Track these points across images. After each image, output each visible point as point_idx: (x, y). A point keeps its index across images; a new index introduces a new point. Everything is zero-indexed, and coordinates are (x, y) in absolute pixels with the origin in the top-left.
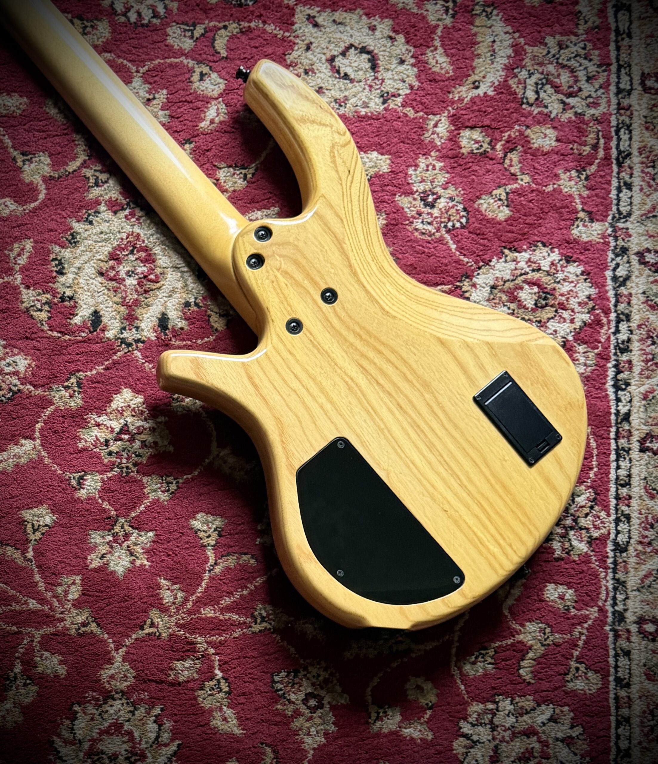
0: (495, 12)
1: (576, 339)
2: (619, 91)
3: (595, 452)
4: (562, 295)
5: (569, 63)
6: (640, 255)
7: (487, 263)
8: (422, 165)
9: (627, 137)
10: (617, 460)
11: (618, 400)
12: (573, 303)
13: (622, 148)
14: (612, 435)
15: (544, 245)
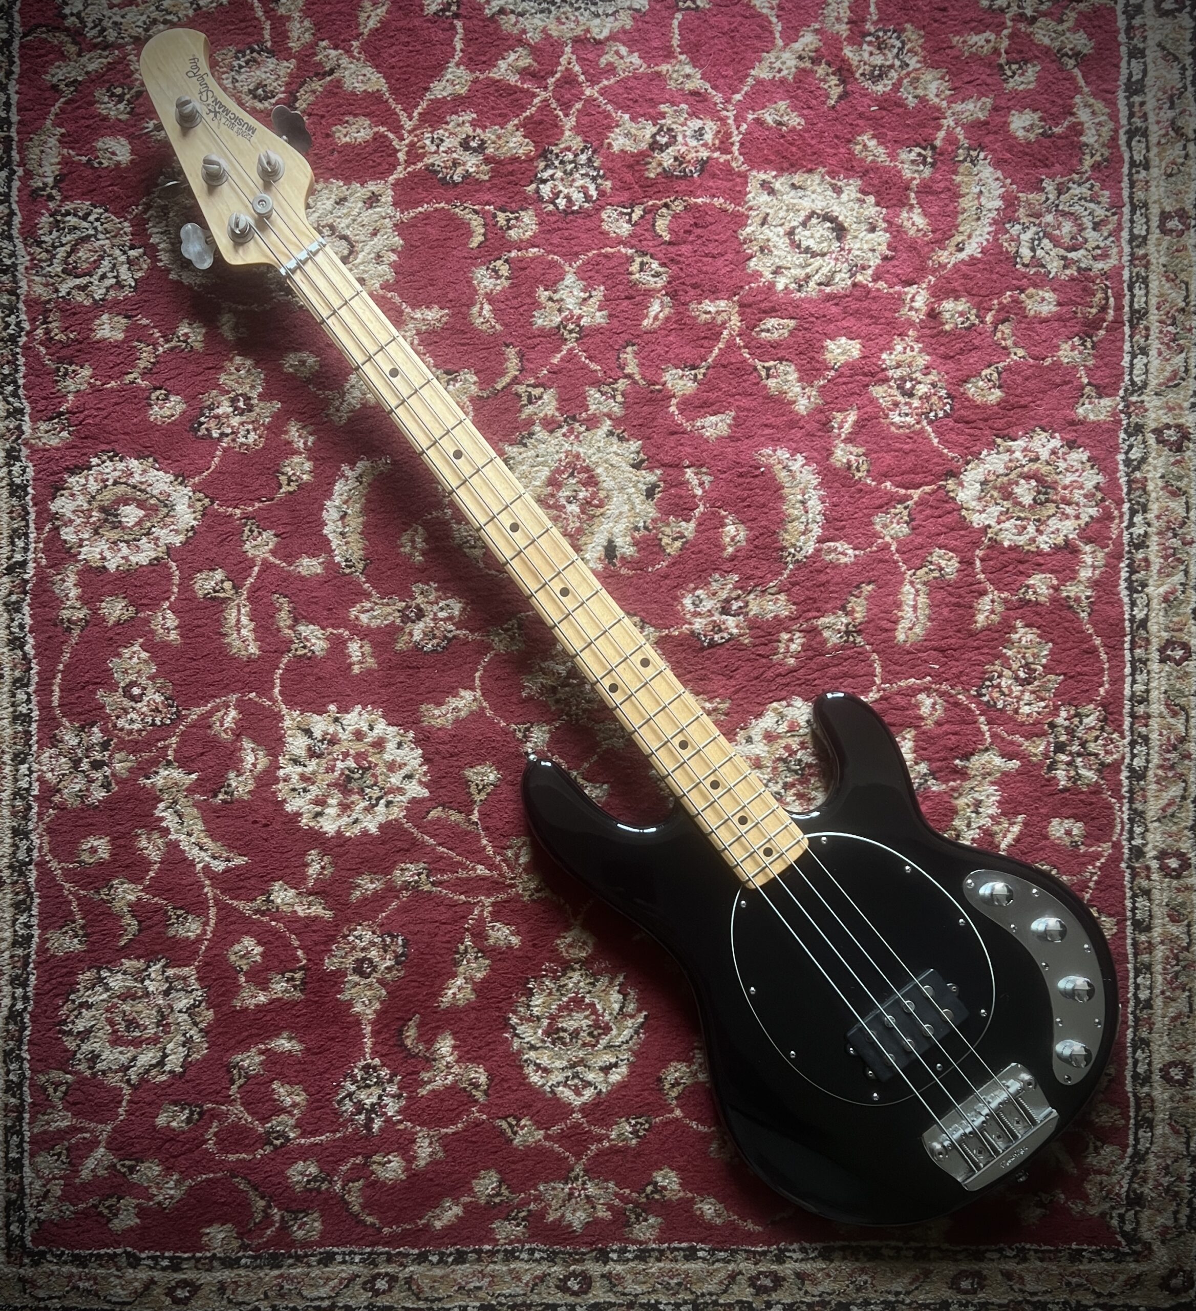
0: (982, 155)
1: (1080, 537)
2: (1133, 238)
3: (1106, 666)
4: (1065, 488)
5: (1072, 210)
6: (1158, 432)
7: (977, 455)
8: (899, 348)
9: (1143, 292)
10: (1133, 674)
11: (1133, 604)
12: (1078, 496)
13: (1136, 306)
14: (1127, 646)
15: (1044, 430)
